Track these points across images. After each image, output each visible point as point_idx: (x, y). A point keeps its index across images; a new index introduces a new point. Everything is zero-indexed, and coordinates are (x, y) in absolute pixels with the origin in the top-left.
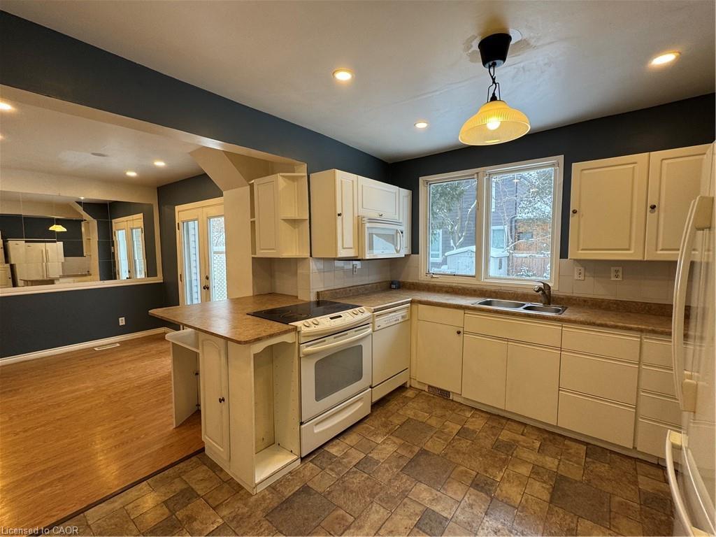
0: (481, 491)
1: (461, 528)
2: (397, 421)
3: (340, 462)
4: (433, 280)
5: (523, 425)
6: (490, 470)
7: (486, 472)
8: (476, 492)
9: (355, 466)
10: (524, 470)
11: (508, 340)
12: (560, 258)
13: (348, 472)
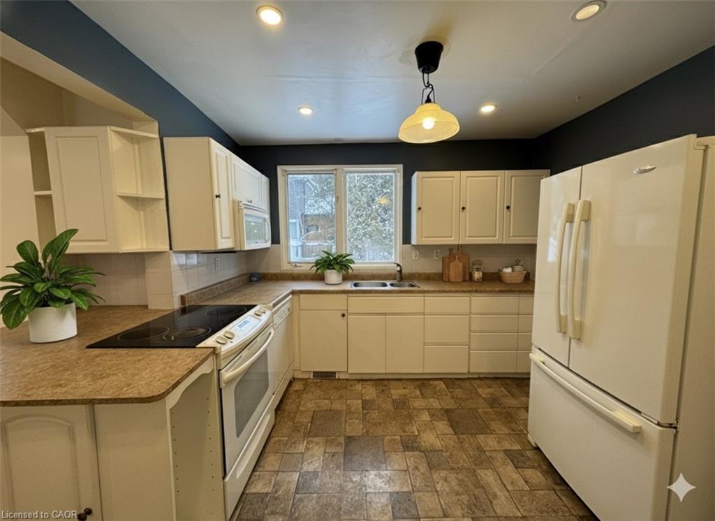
0: (413, 451)
1: (426, 493)
2: (305, 419)
3: (276, 499)
4: (296, 268)
5: (400, 380)
6: (407, 430)
7: (404, 431)
8: (411, 453)
9: (296, 493)
10: (425, 417)
11: (385, 314)
12: (403, 244)
13: (293, 504)
